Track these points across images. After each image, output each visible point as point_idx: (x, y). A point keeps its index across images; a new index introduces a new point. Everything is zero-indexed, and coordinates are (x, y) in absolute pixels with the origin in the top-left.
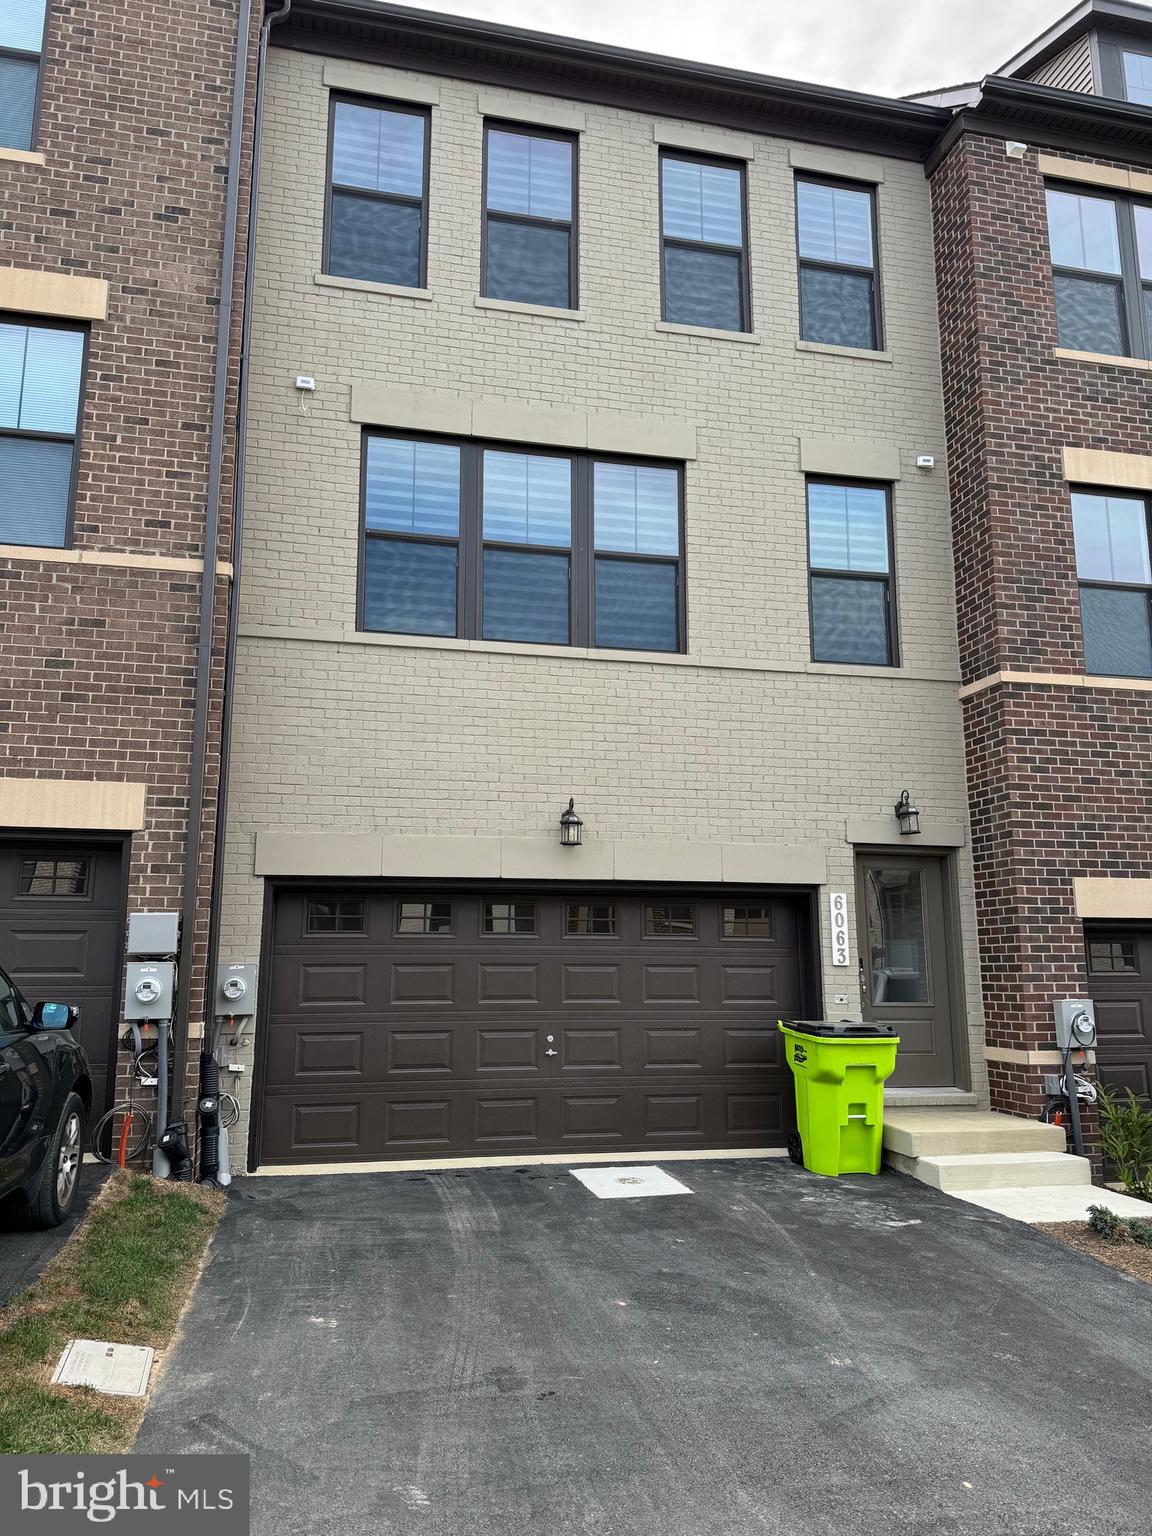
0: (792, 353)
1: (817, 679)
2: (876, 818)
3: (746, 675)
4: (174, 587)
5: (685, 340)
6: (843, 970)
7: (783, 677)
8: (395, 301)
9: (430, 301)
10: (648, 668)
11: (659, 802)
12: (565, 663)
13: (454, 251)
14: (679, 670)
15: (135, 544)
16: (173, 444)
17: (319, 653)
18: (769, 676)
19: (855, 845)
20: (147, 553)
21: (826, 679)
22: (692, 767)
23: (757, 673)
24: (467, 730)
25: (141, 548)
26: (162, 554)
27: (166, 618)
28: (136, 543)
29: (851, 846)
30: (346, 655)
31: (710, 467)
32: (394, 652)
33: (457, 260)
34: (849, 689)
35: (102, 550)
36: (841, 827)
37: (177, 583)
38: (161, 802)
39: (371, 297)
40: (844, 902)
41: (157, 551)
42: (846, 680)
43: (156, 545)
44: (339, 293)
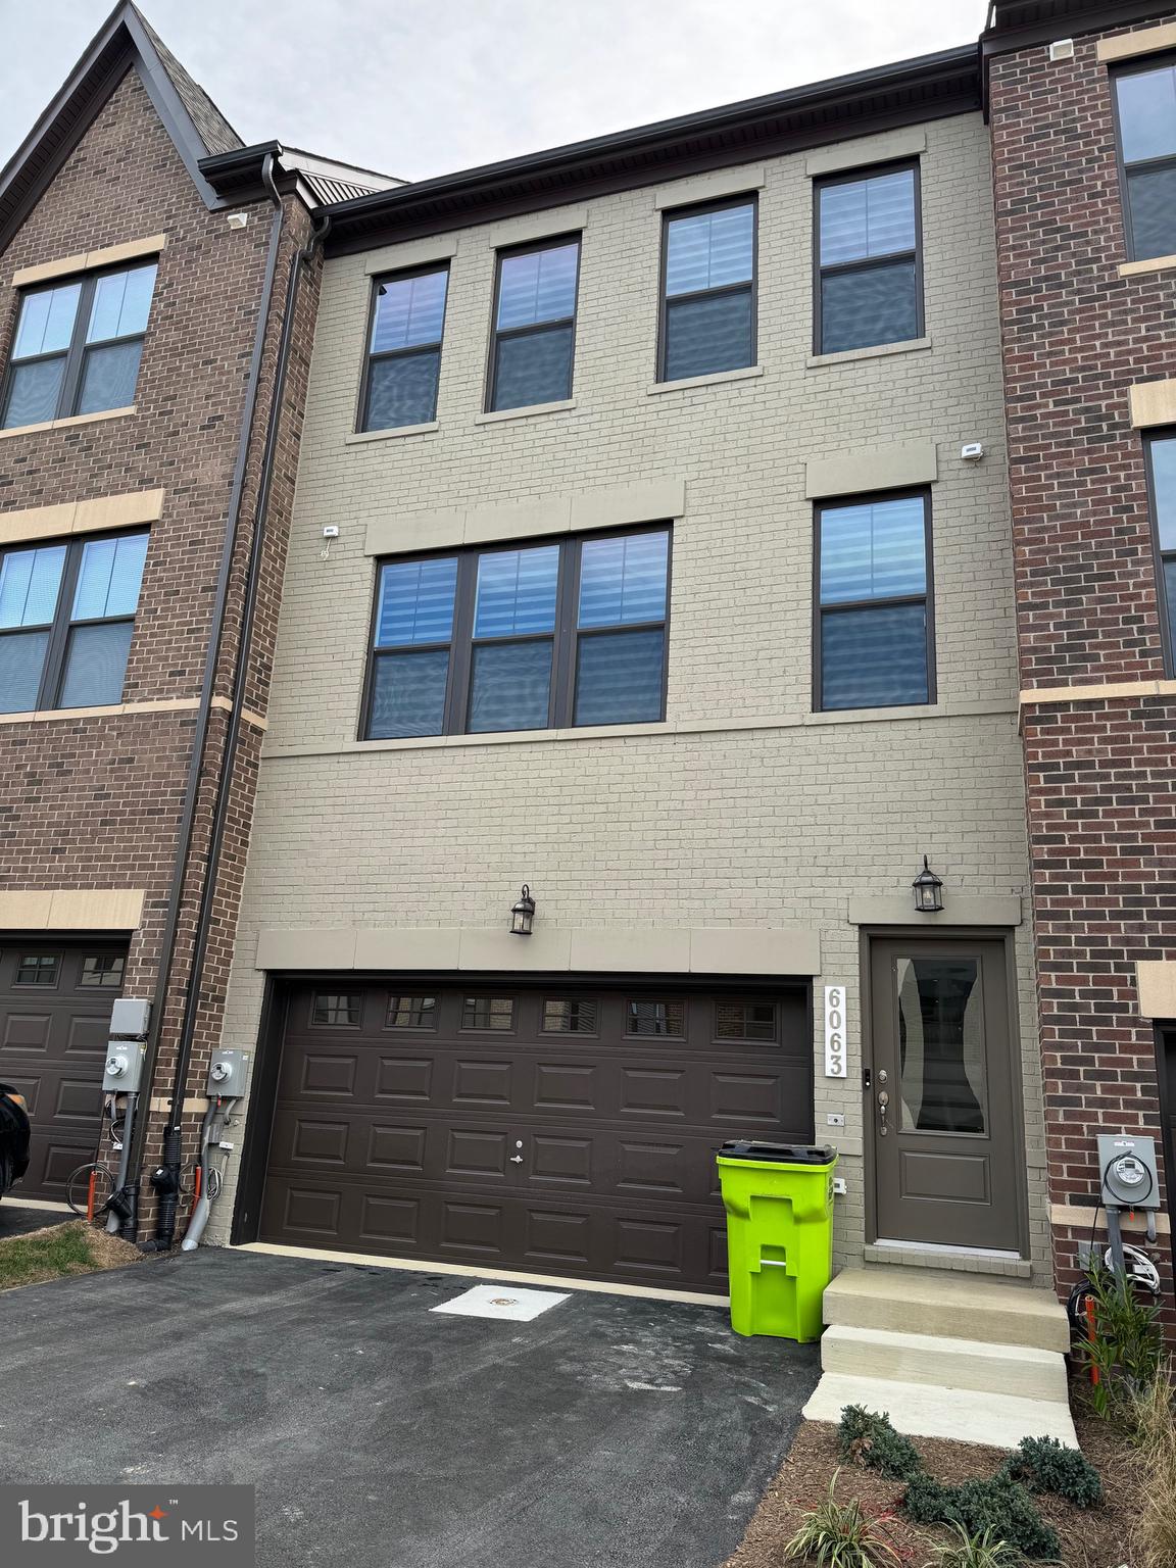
0: (802, 374)
1: (819, 730)
2: (891, 891)
3: (731, 736)
4: (183, 724)
5: (679, 395)
6: (841, 1082)
7: (775, 733)
8: (408, 440)
9: (437, 431)
10: (621, 742)
11: (625, 884)
12: (535, 747)
13: (461, 379)
14: (654, 740)
15: (161, 693)
16: (193, 607)
17: (323, 765)
18: (757, 734)
19: (862, 927)
20: (167, 699)
21: (830, 730)
22: (661, 844)
23: (743, 733)
24: (441, 823)
25: (164, 695)
26: (178, 698)
27: (174, 750)
28: (161, 691)
29: (856, 928)
30: (344, 764)
31: (699, 519)
32: (384, 756)
33: (463, 387)
34: (860, 738)
35: (139, 701)
36: (843, 905)
37: (184, 719)
38: (155, 905)
39: (389, 443)
40: (842, 997)
41: (174, 696)
42: (857, 728)
43: (174, 690)
44: (364, 447)
